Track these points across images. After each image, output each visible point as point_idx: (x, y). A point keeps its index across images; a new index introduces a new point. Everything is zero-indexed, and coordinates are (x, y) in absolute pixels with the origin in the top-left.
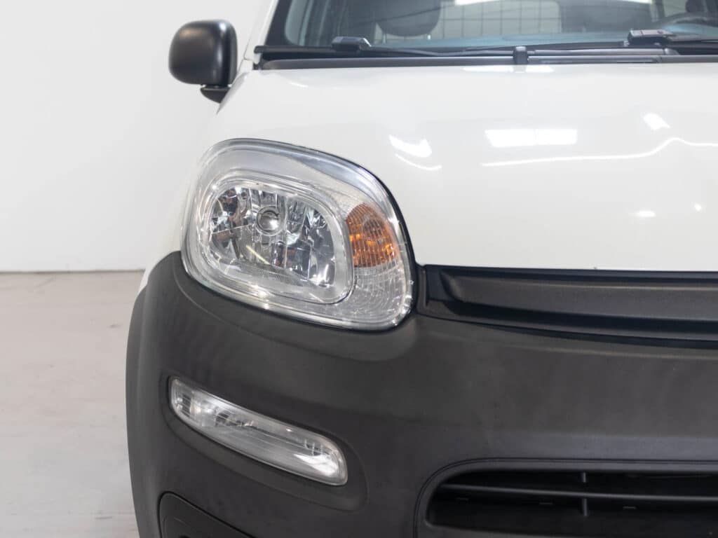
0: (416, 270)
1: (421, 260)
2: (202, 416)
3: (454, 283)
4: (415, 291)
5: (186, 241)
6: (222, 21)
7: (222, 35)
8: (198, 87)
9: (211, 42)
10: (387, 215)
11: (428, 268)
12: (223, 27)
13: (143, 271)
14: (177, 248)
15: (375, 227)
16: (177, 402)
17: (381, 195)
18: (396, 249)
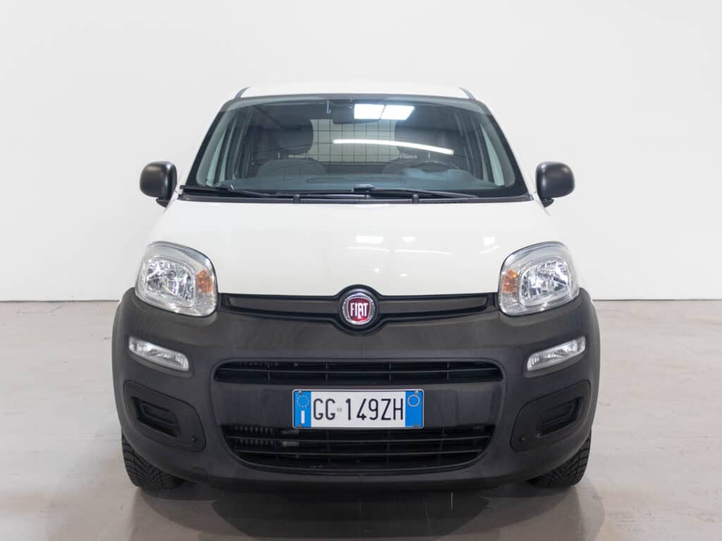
0: (218, 295)
1: (220, 291)
2: (142, 351)
3: (231, 299)
4: (217, 303)
5: (137, 284)
6: (168, 163)
7: (168, 172)
8: (156, 198)
9: (162, 174)
10: (211, 275)
11: (223, 294)
12: (169, 167)
13: (118, 301)
14: (133, 286)
15: (208, 279)
16: (131, 347)
17: (210, 267)
18: (213, 287)
